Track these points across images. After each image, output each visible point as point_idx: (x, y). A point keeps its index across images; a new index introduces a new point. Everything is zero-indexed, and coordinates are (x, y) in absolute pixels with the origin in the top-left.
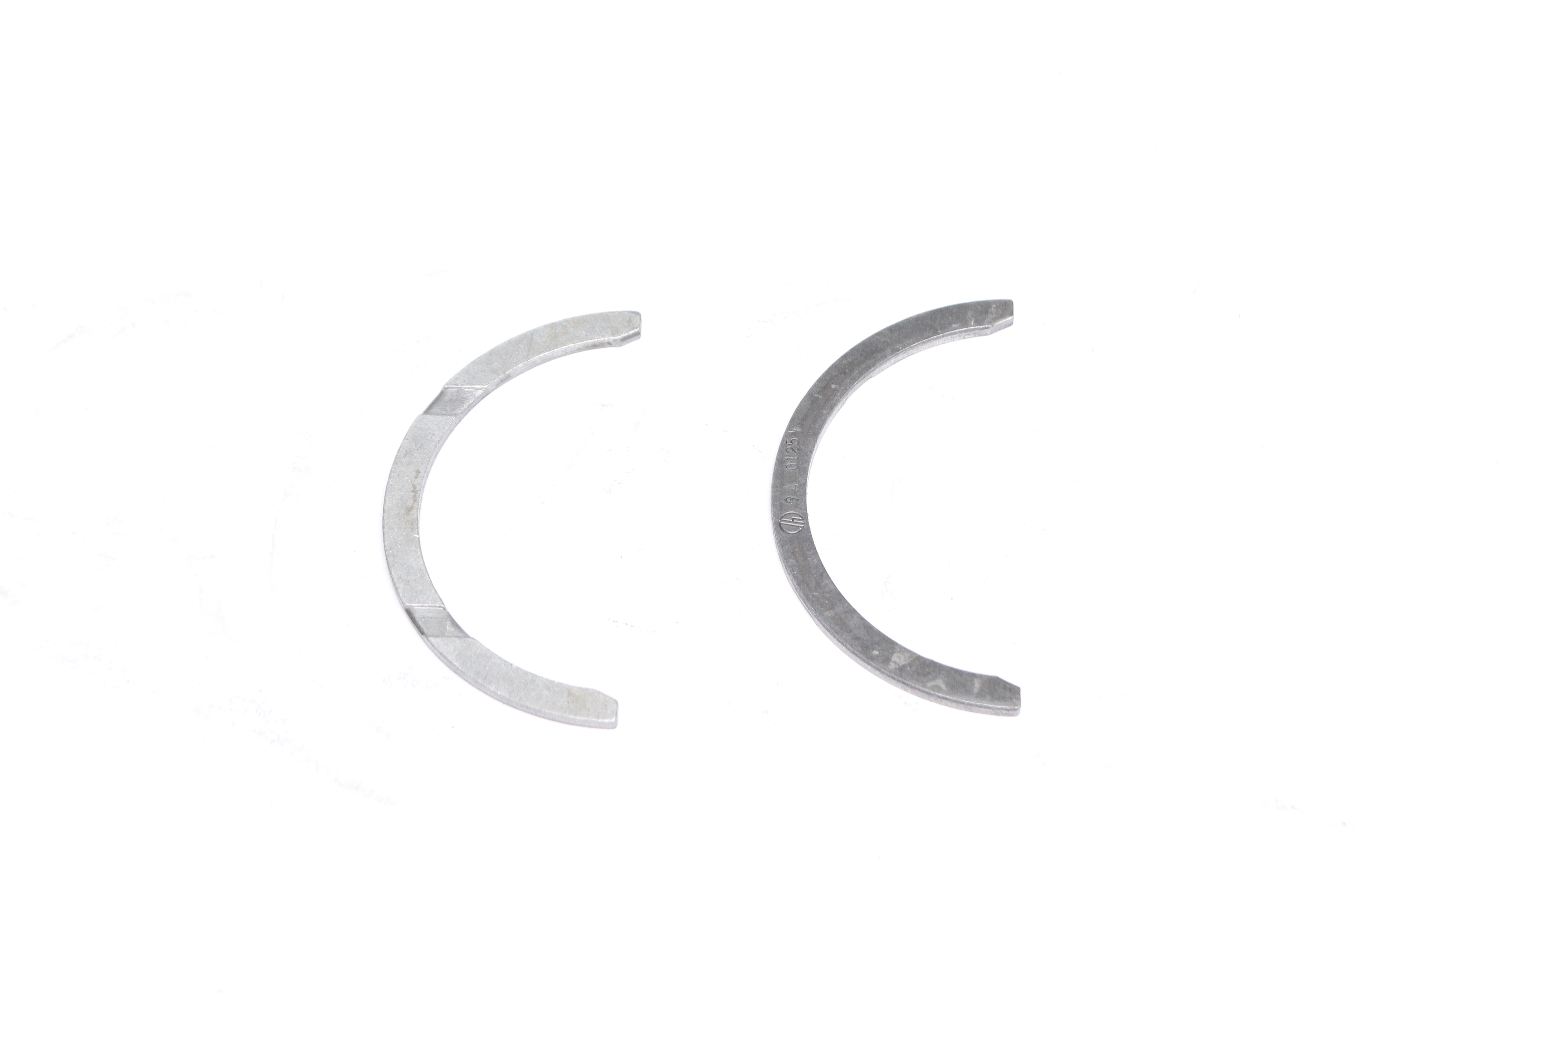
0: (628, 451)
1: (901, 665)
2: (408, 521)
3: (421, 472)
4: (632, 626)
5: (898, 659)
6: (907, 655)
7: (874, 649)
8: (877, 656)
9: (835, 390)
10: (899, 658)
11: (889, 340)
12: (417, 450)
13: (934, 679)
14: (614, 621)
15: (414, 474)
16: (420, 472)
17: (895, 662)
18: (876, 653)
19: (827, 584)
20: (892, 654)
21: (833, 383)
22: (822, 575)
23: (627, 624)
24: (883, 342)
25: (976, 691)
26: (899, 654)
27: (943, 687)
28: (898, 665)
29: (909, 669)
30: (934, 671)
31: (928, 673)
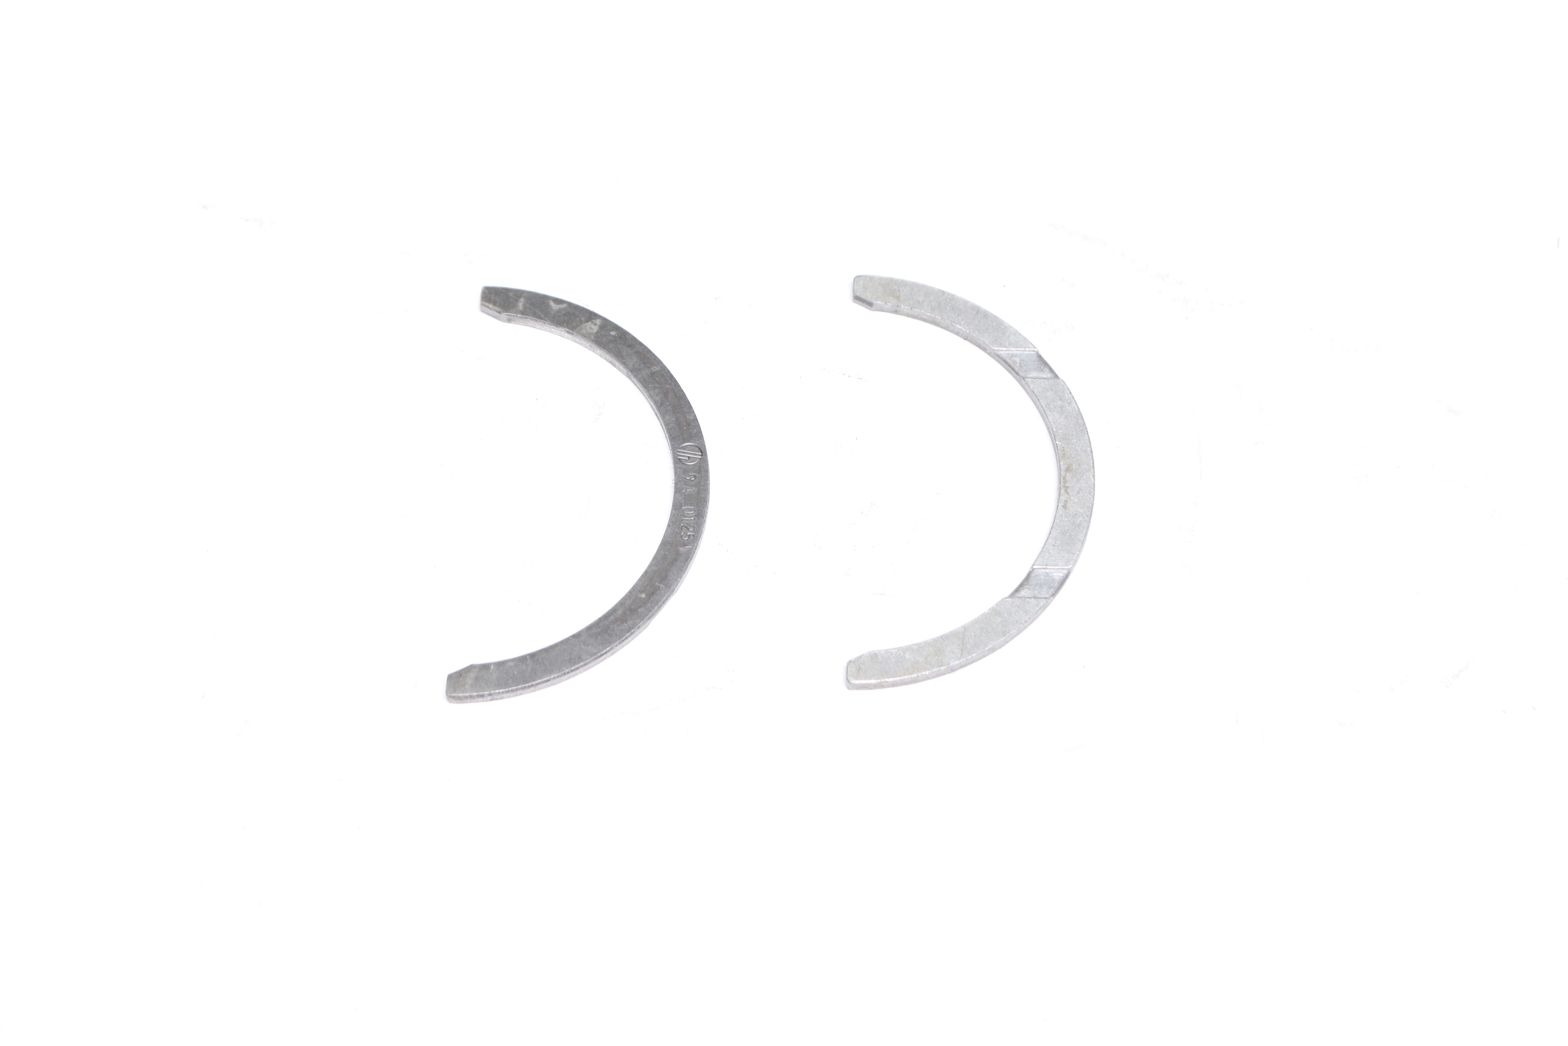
0: (855, 546)
1: (590, 322)
2: (1069, 458)
3: (1061, 507)
4: (844, 375)
5: (593, 327)
6: (584, 332)
7: (614, 336)
8: (612, 331)
9: (641, 592)
10: (591, 328)
11: (583, 647)
12: (1068, 530)
13: (559, 311)
14: (861, 379)
15: (1069, 505)
16: (1063, 506)
17: (595, 325)
18: (613, 333)
19: (657, 395)
20: (597, 332)
21: (644, 599)
22: (662, 404)
23: (849, 376)
24: (589, 645)
25: (522, 300)
26: (591, 331)
27: (552, 303)
28: (592, 322)
29: (583, 319)
30: (560, 317)
31: (565, 315)
